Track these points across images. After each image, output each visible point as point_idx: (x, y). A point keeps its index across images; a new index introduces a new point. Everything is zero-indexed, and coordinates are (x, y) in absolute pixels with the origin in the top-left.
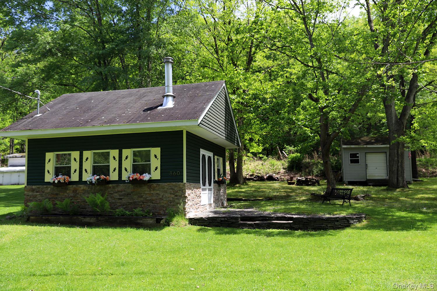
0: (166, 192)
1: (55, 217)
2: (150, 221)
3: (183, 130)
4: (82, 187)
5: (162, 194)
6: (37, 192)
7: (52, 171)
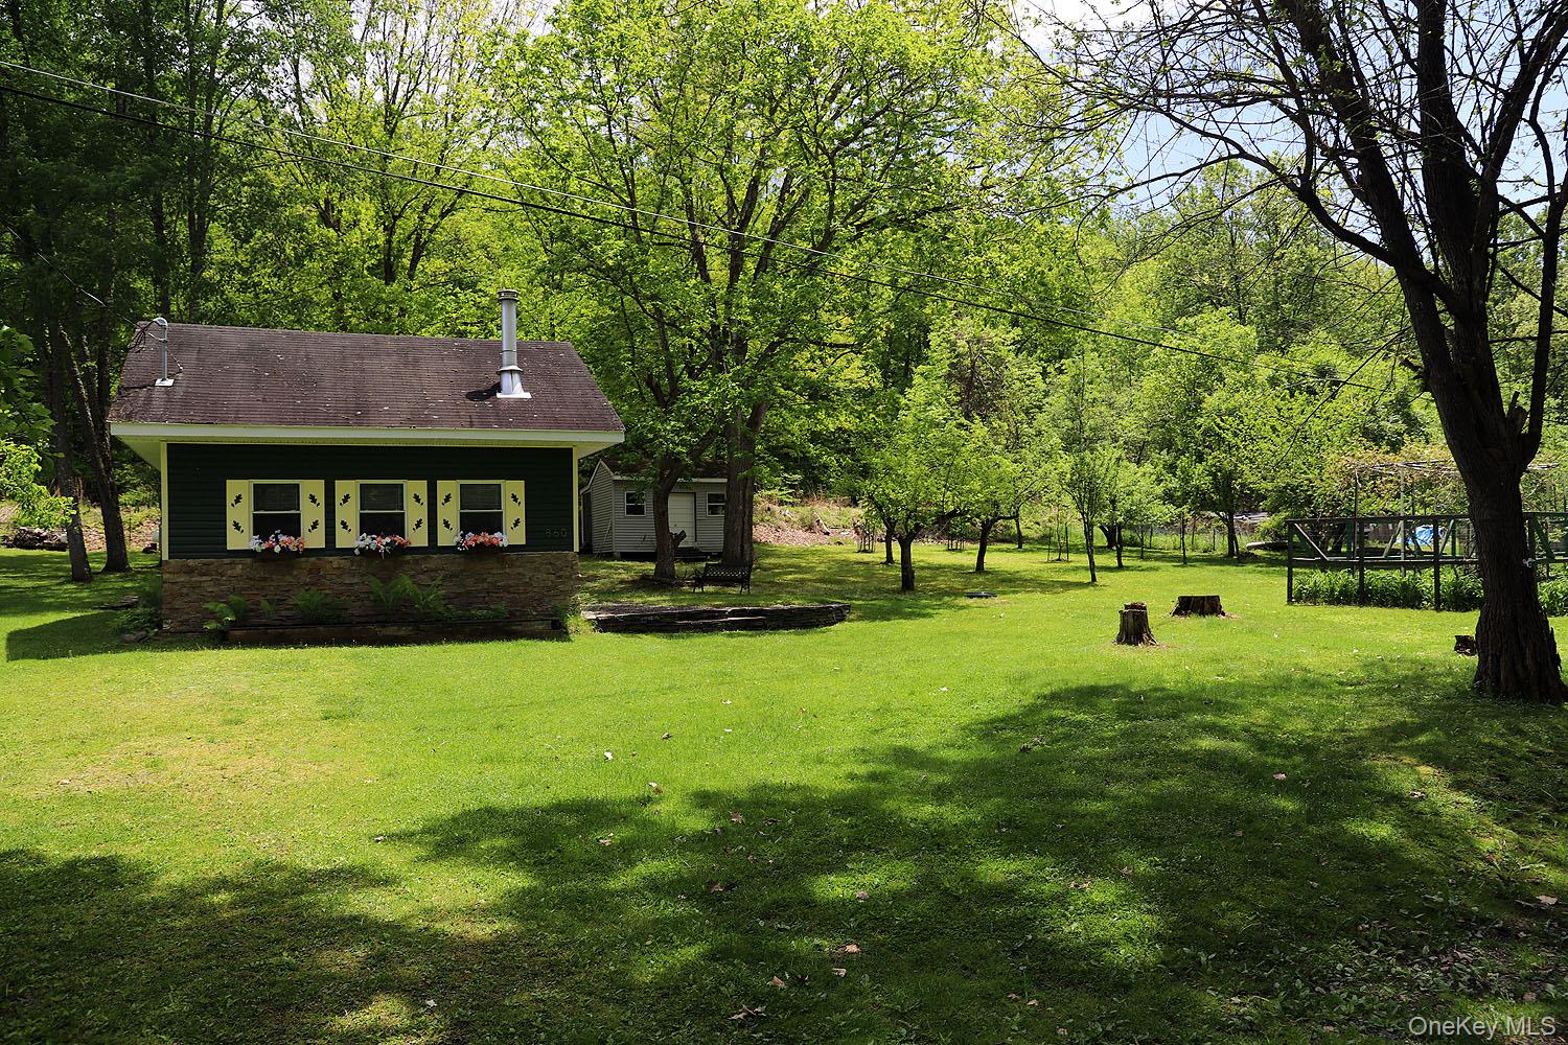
0: (537, 570)
1: (304, 630)
2: (539, 627)
3: (570, 449)
4: (336, 561)
5: (528, 574)
6: (201, 575)
7: (247, 524)
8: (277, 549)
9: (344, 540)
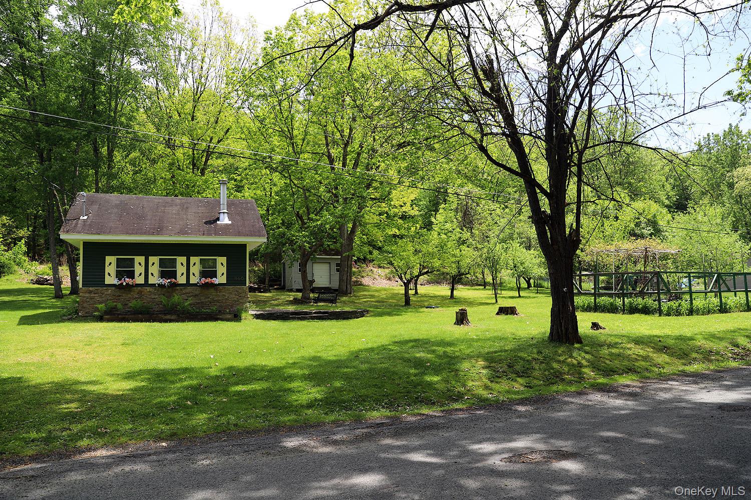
0: (231, 293)
1: (133, 316)
2: (229, 316)
3: (246, 244)
4: (148, 289)
5: (227, 295)
6: (95, 294)
7: (113, 274)
8: (124, 284)
9: (152, 280)
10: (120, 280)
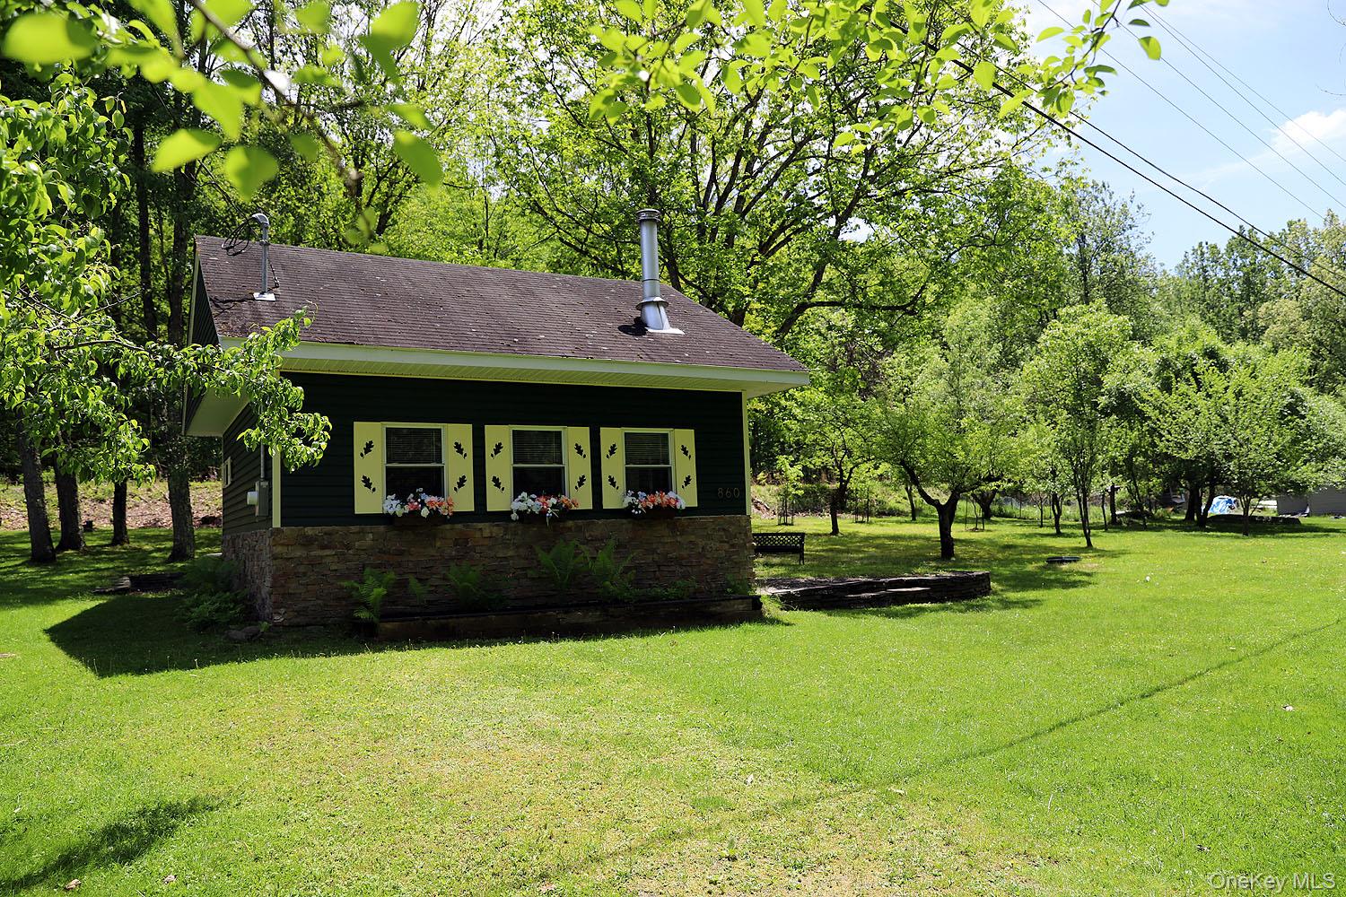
2: (740, 607)
3: (740, 394)
4: (487, 529)
5: (701, 543)
7: (379, 481)
8: (425, 512)
9: (500, 500)
10: (404, 502)
